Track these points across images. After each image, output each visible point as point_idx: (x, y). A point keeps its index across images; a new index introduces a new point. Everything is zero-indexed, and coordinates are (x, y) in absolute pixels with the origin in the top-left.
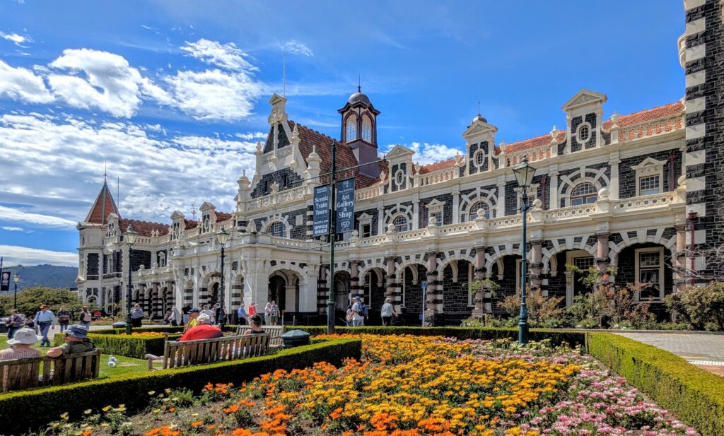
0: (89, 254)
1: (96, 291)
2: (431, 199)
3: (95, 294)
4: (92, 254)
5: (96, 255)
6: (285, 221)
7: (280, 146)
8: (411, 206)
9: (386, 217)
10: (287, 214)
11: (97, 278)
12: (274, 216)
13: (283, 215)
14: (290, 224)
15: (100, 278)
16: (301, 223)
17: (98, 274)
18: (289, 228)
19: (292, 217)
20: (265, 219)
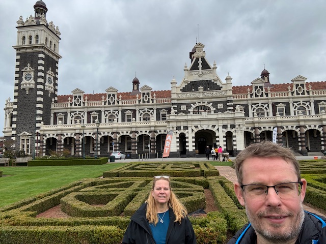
6: (210, 105)
10: (211, 102)
12: (201, 103)
13: (209, 103)
16: (222, 108)
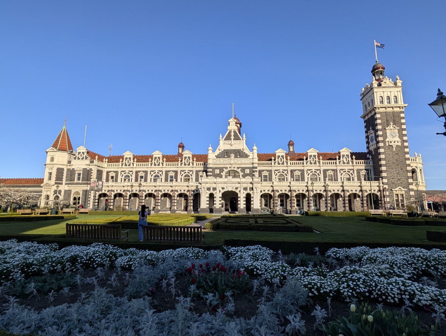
0: (58, 168)
1: (60, 192)
2: (296, 170)
3: (60, 193)
4: (60, 168)
5: (63, 169)
7: (234, 139)
8: (287, 171)
9: (275, 174)
11: (62, 184)
14: (242, 172)
15: (64, 184)
17: (62, 181)
18: (241, 174)
19: (243, 169)
20: (226, 168)
